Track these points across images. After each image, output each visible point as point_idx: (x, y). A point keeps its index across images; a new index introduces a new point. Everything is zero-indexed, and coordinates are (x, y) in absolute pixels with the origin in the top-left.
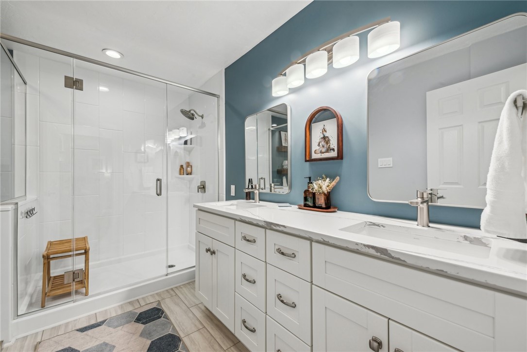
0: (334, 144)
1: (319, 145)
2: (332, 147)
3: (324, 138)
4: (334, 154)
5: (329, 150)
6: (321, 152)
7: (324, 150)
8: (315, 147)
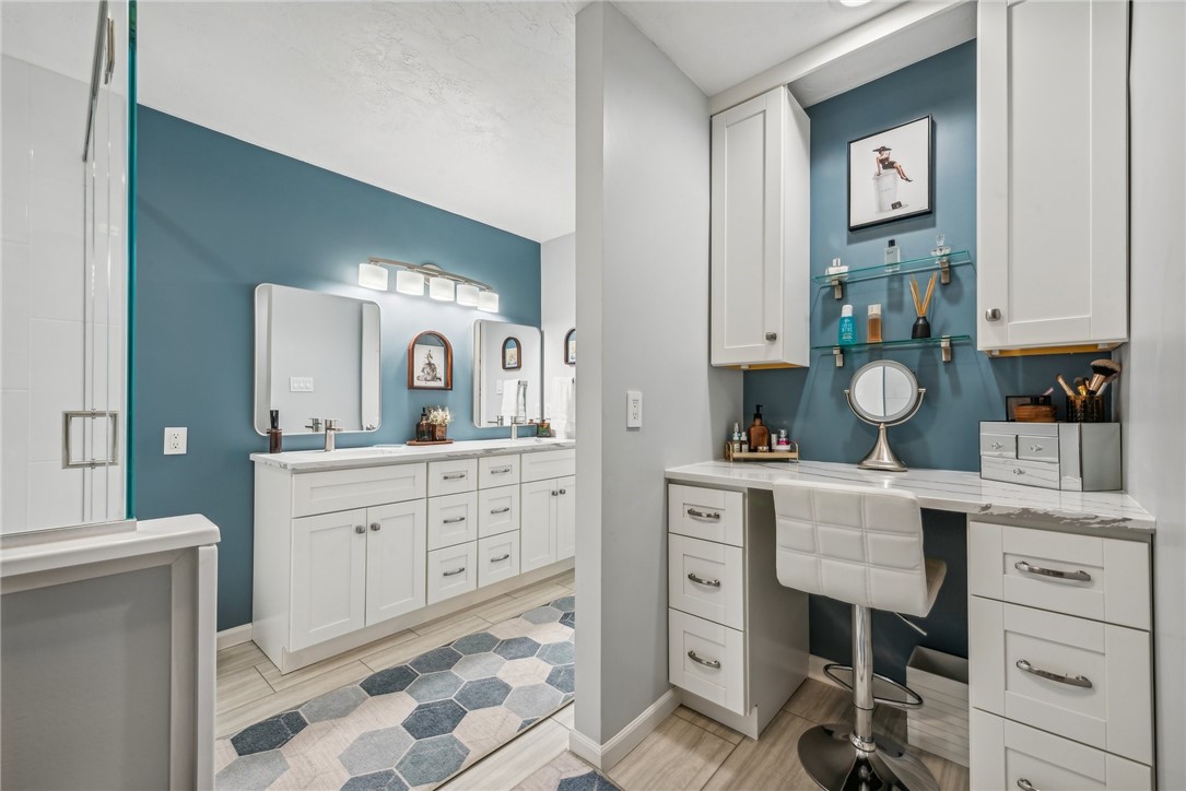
0: (441, 372)
1: (423, 371)
2: (438, 376)
3: (430, 364)
4: (441, 384)
5: (435, 378)
6: (426, 380)
7: (429, 378)
8: (417, 372)
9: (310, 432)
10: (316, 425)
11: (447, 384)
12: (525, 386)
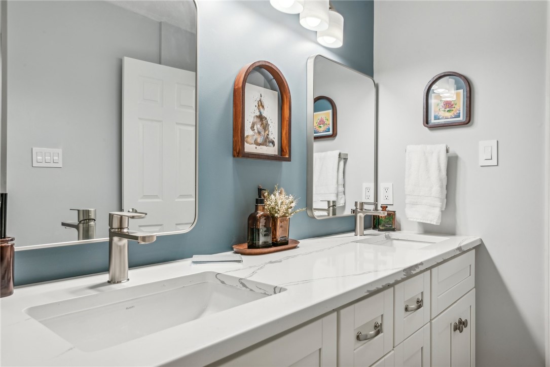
0: (274, 132)
1: (254, 128)
2: (271, 137)
3: (261, 118)
5: (267, 141)
6: (257, 143)
7: (260, 140)
9: (72, 239)
10: (84, 222)
11: (281, 150)
12: (346, 160)
